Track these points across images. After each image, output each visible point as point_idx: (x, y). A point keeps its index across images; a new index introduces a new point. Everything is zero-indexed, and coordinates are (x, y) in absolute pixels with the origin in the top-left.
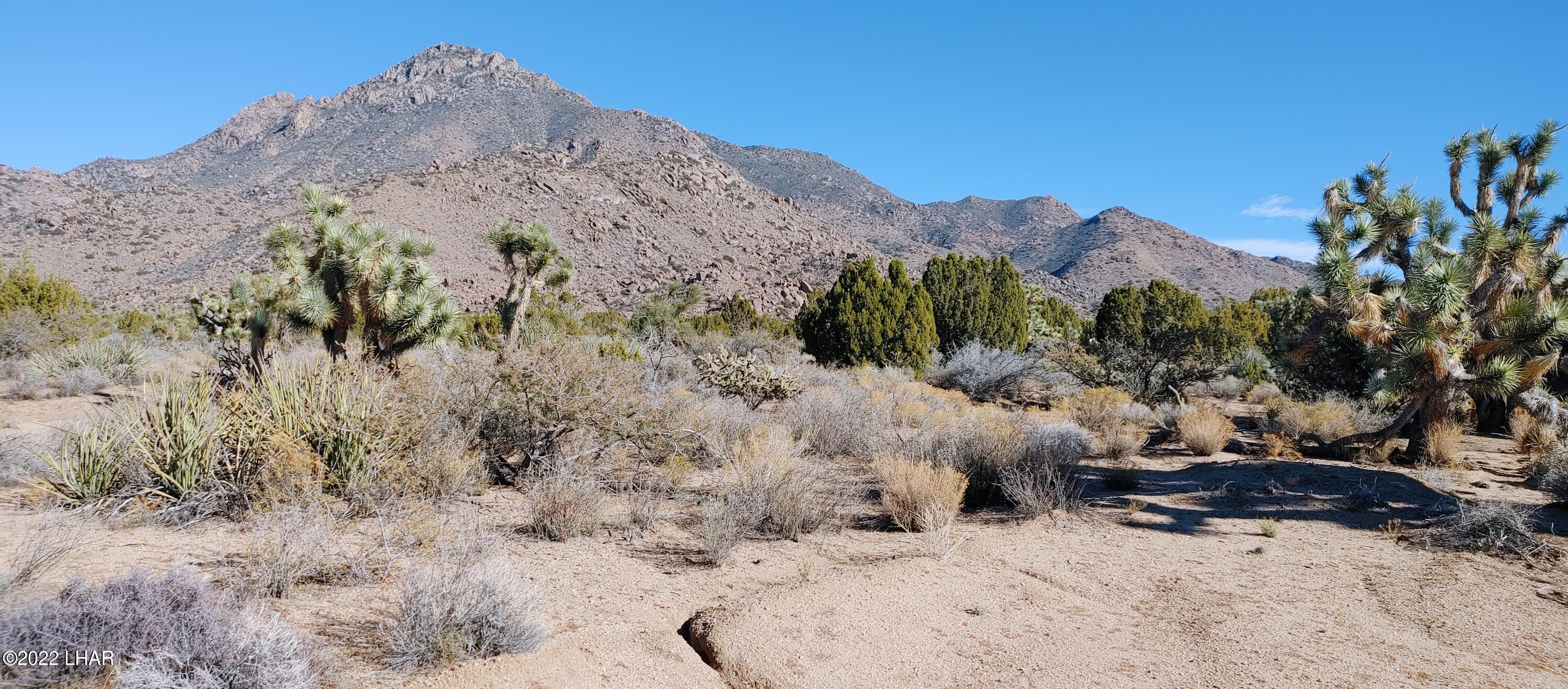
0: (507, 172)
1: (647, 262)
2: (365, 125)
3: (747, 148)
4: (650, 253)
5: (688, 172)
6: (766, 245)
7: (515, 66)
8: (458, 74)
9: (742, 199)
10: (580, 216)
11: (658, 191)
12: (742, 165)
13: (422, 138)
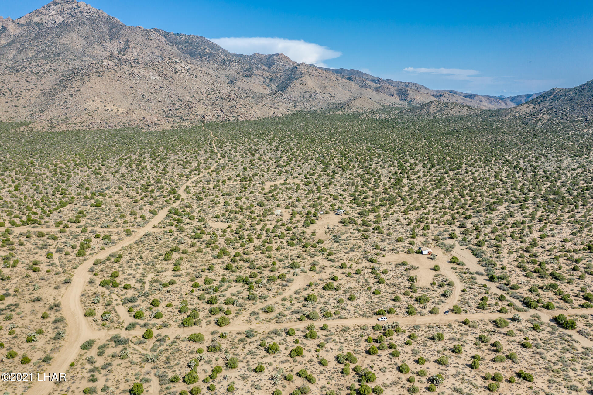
0: (125, 70)
1: (172, 99)
2: (38, 32)
3: (175, 34)
4: (172, 96)
5: (176, 66)
6: (203, 90)
7: (89, 7)
8: (70, 11)
9: (193, 74)
10: (149, 85)
11: (169, 74)
12: (176, 43)
13: (64, 38)
